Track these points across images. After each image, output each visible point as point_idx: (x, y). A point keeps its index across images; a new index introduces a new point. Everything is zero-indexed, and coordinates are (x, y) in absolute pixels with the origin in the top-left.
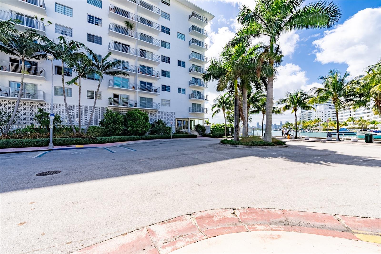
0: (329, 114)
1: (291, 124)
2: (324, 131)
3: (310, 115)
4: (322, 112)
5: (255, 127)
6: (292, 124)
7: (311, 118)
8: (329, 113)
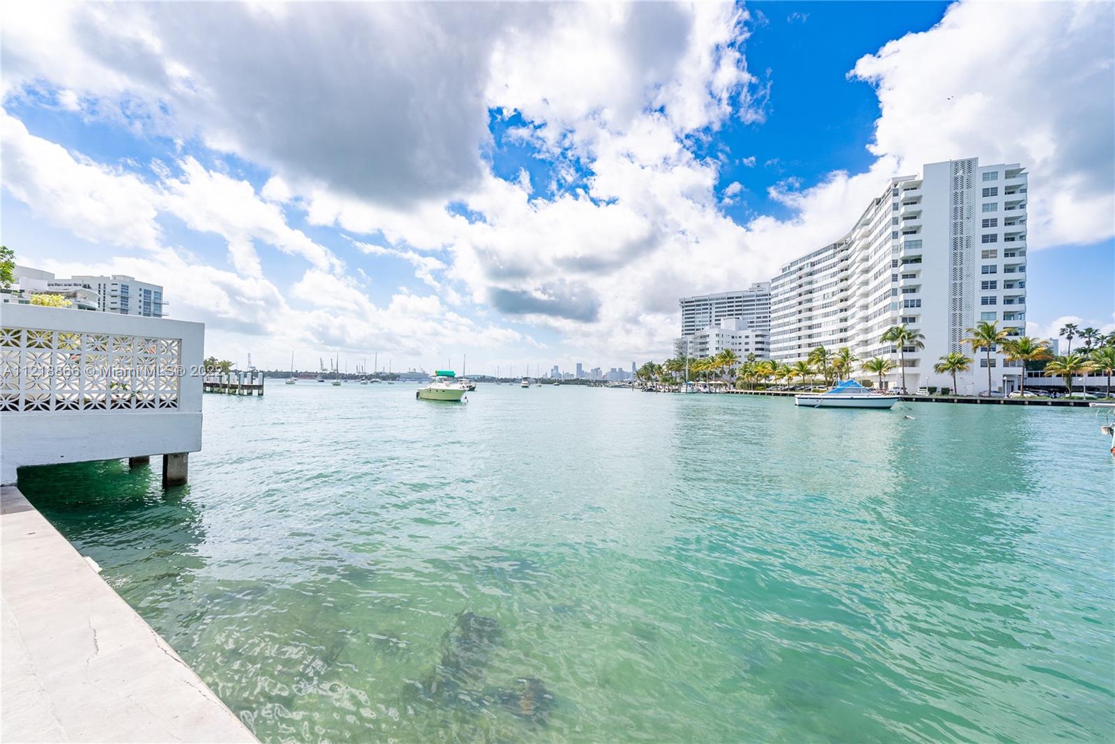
0: (747, 343)
1: (656, 367)
2: (742, 391)
3: (703, 343)
4: (733, 337)
5: (573, 375)
6: (660, 368)
7: (707, 353)
8: (747, 340)
